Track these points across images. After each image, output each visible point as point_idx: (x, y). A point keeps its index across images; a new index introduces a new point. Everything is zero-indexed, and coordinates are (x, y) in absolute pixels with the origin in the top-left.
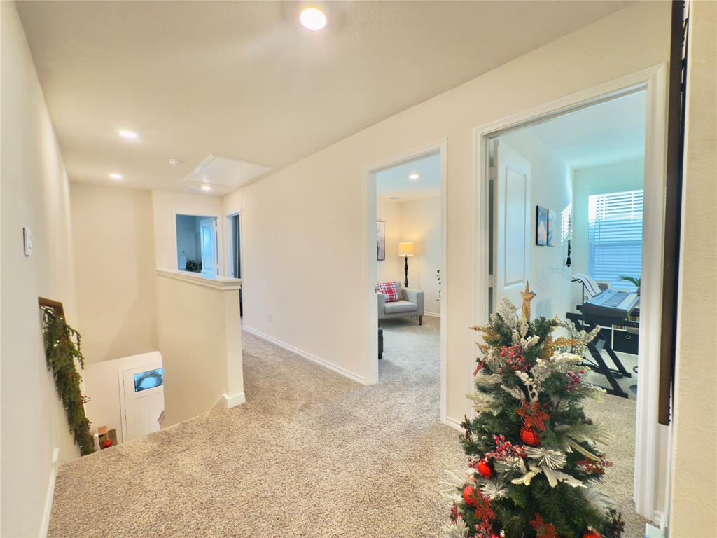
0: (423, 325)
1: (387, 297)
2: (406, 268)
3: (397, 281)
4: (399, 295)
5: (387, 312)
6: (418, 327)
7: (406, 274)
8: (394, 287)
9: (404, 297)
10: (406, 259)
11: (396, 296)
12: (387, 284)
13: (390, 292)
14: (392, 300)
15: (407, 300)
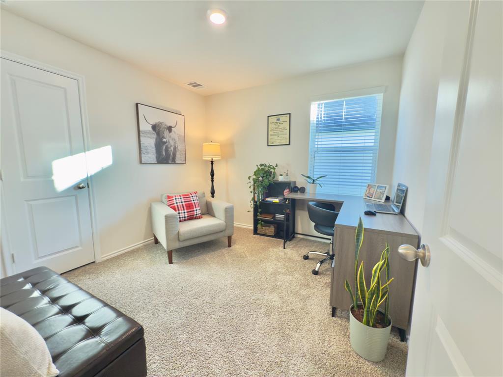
0: (233, 247)
1: (184, 214)
2: (212, 174)
3: (200, 192)
4: (201, 209)
5: (182, 238)
6: (225, 251)
7: (212, 181)
8: (194, 200)
9: (208, 211)
10: (212, 163)
11: (198, 211)
12: (186, 196)
13: (189, 206)
14: (191, 218)
15: (213, 215)
